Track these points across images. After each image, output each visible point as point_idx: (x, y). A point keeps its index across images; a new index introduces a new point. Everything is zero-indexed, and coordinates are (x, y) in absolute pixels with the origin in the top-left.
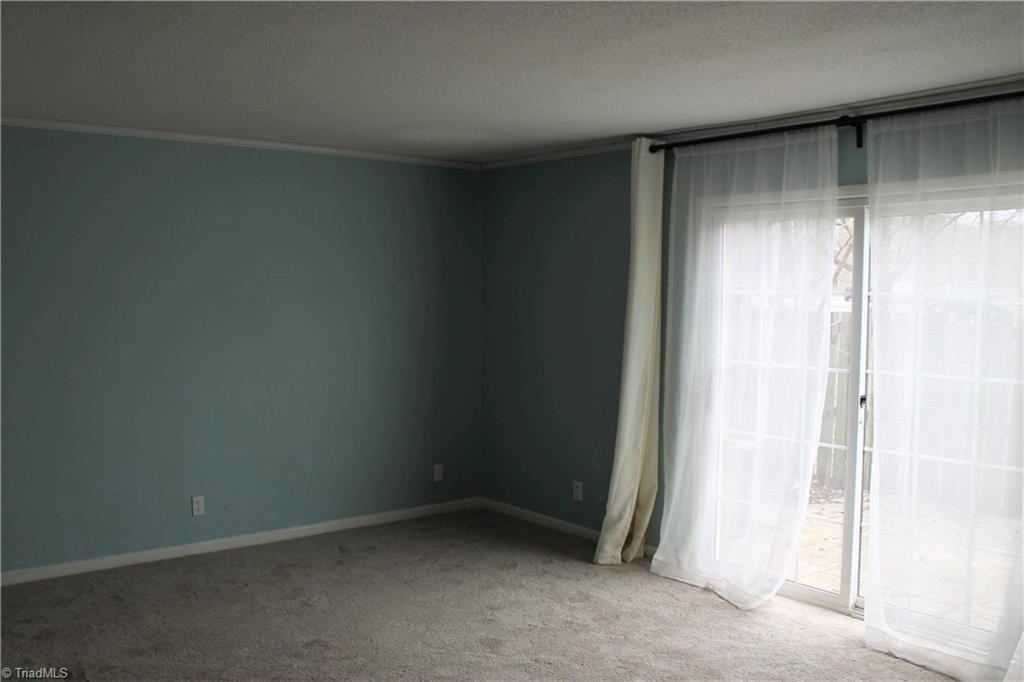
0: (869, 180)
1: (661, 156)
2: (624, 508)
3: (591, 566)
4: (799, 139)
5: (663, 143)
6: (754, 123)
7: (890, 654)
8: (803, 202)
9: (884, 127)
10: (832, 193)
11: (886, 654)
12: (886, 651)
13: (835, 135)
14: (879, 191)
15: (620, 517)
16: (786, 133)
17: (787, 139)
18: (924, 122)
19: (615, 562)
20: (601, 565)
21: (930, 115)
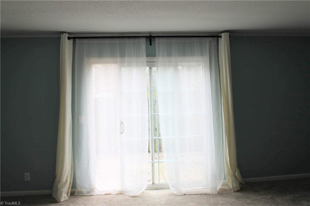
0: (157, 56)
1: (72, 41)
2: (67, 177)
3: (57, 204)
4: (132, 41)
5: (73, 36)
6: (112, 34)
7: (185, 195)
8: (134, 61)
9: (161, 40)
10: (144, 59)
11: (184, 195)
12: (183, 194)
13: (145, 41)
14: (160, 59)
15: (67, 181)
16: (126, 38)
17: (127, 40)
18: (174, 40)
19: (66, 199)
20: (62, 202)
21: (176, 38)
